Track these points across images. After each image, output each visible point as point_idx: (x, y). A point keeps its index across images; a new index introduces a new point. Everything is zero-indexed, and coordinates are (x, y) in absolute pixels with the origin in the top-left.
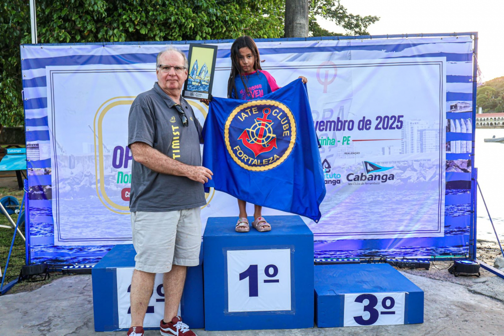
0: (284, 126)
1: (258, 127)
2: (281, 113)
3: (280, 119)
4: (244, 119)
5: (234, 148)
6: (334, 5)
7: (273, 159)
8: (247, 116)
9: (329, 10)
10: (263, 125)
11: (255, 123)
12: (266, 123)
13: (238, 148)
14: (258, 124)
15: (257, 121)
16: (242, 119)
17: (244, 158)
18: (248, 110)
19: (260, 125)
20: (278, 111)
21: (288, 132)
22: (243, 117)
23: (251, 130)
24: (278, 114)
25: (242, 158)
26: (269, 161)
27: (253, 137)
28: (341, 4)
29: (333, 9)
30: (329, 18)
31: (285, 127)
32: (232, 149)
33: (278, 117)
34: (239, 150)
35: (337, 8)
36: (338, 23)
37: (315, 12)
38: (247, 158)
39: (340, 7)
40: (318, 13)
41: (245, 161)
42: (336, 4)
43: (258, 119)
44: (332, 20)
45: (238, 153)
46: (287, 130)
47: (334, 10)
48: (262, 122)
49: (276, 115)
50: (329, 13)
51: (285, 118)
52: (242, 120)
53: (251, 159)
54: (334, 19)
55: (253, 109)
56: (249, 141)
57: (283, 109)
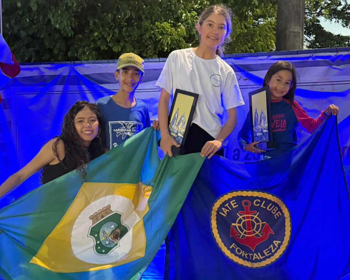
0: (272, 212)
1: (243, 221)
2: (264, 202)
3: (265, 207)
4: (226, 214)
5: (231, 247)
6: (340, 4)
7: (274, 247)
8: (228, 211)
9: (335, 10)
10: (248, 218)
11: (239, 217)
12: (250, 215)
13: (234, 246)
14: (243, 217)
15: (241, 215)
16: (225, 214)
17: (244, 255)
18: (227, 205)
19: (244, 218)
20: (259, 201)
21: (279, 212)
22: (225, 212)
23: (237, 225)
24: (261, 203)
25: (243, 256)
26: (270, 250)
27: (242, 231)
28: (348, 3)
29: (339, 8)
30: (334, 20)
31: (274, 211)
32: (228, 249)
33: (262, 206)
34: (236, 247)
35: (344, 8)
36: (344, 25)
37: (318, 13)
38: (247, 254)
39: (347, 7)
40: (322, 15)
41: (246, 257)
42: (343, 3)
43: (240, 212)
44: (338, 22)
45: (236, 251)
46: (277, 212)
47: (340, 10)
48: (245, 216)
49: (259, 205)
50: (334, 13)
51: (271, 204)
52: (225, 216)
53: (250, 254)
54: (340, 21)
55: (231, 202)
56: (239, 236)
57: (264, 197)
